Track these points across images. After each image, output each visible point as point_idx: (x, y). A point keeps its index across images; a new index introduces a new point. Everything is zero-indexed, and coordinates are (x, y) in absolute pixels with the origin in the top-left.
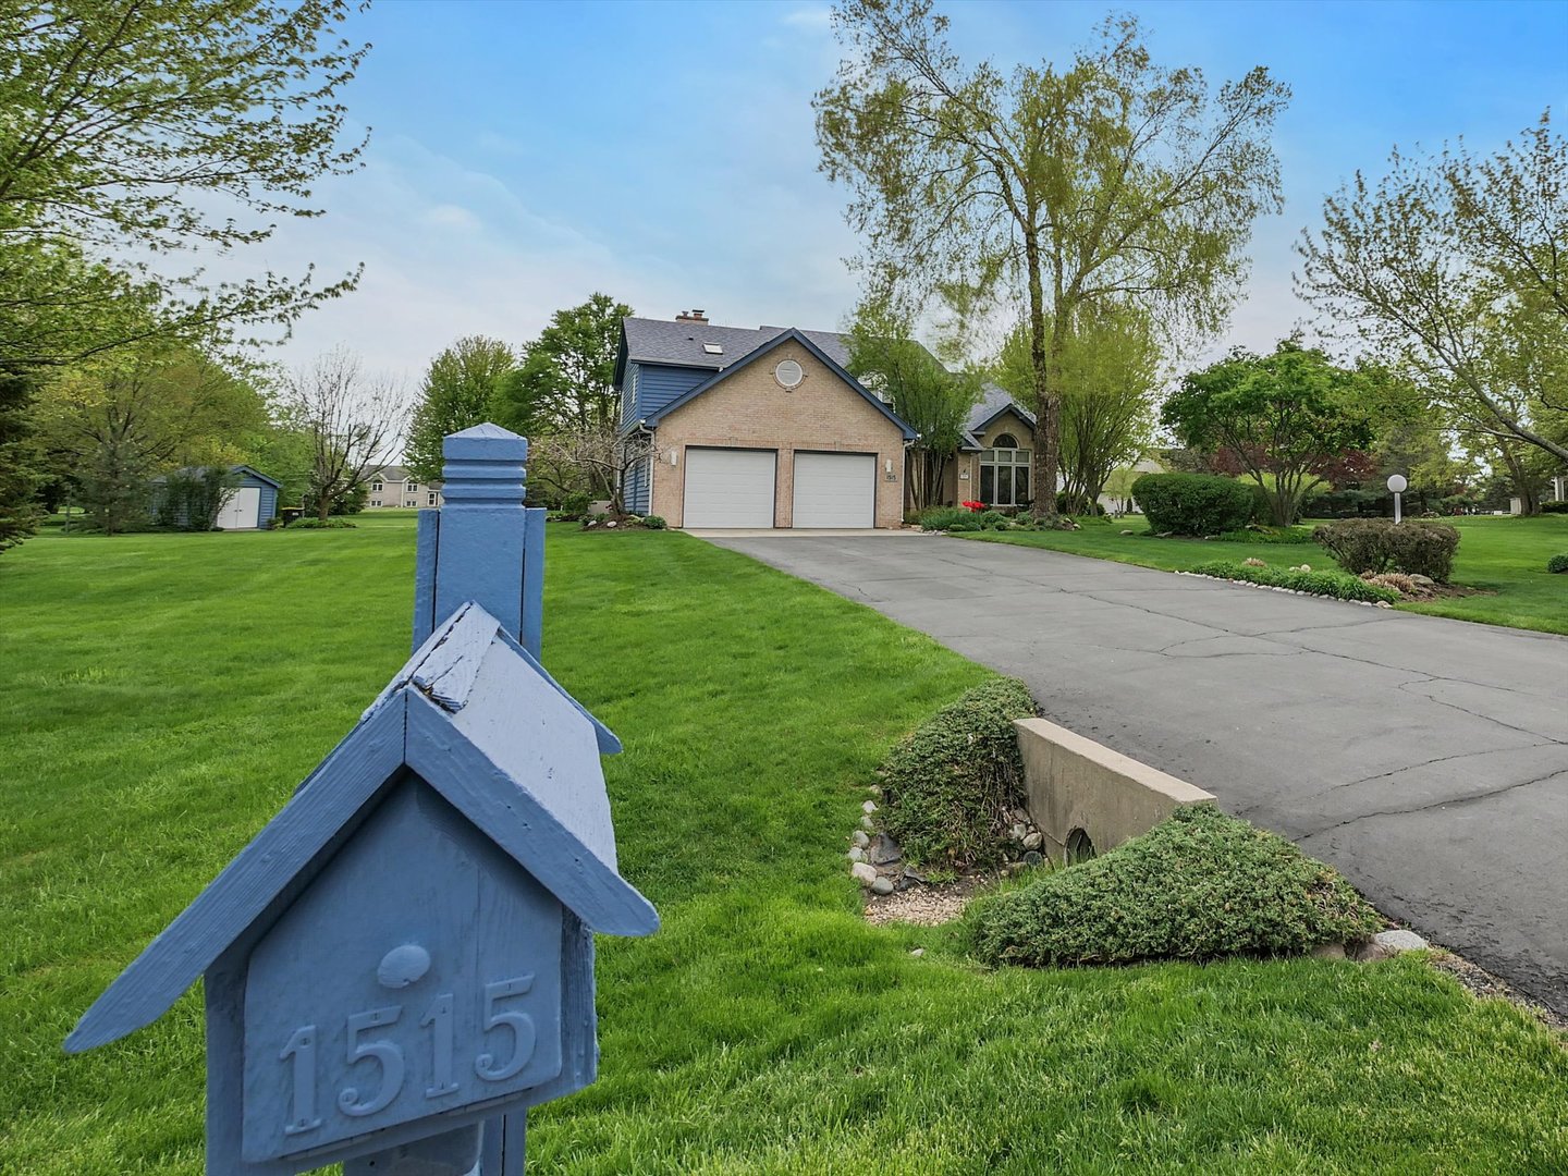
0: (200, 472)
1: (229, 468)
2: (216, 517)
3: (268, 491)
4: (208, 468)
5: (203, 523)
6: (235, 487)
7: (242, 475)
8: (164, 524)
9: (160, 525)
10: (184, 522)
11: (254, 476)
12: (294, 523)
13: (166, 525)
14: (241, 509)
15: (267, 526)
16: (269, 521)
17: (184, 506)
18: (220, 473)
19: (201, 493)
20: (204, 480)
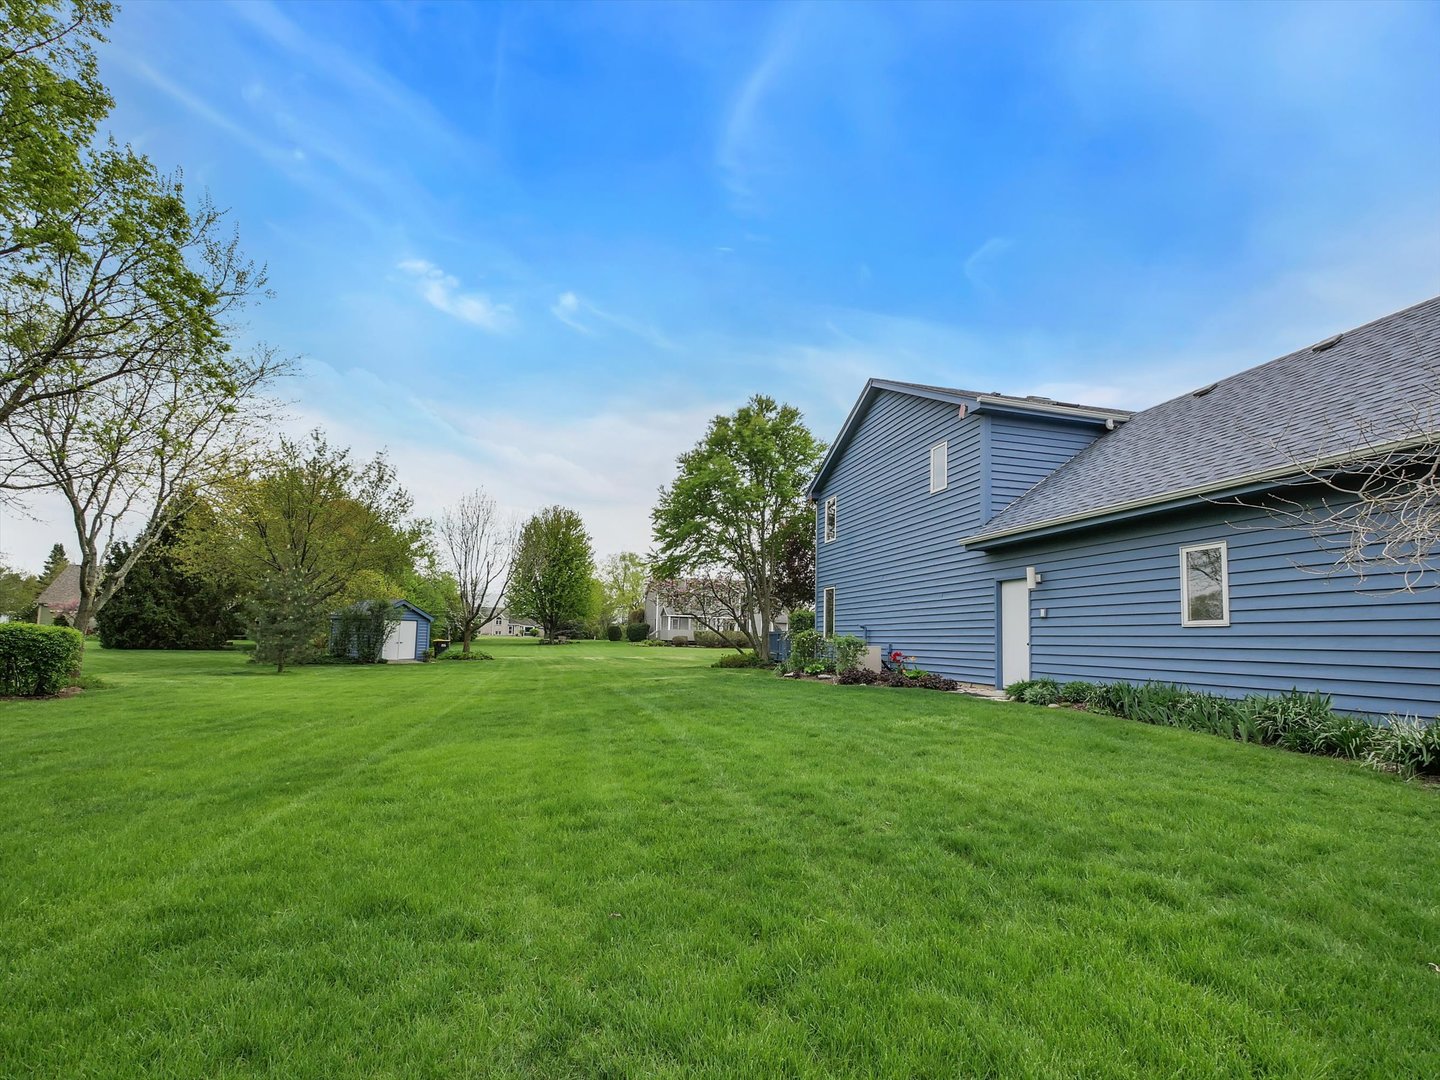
0: (365, 606)
1: (391, 602)
2: (381, 648)
3: (424, 625)
4: (373, 602)
5: (369, 656)
6: (397, 620)
7: (401, 609)
8: (339, 656)
9: (335, 657)
10: (355, 654)
11: (413, 611)
12: (443, 655)
13: (340, 657)
14: (402, 641)
15: (424, 658)
16: (425, 653)
17: (354, 638)
18: (384, 606)
19: (368, 625)
20: (370, 613)
